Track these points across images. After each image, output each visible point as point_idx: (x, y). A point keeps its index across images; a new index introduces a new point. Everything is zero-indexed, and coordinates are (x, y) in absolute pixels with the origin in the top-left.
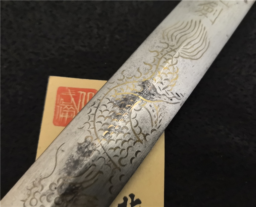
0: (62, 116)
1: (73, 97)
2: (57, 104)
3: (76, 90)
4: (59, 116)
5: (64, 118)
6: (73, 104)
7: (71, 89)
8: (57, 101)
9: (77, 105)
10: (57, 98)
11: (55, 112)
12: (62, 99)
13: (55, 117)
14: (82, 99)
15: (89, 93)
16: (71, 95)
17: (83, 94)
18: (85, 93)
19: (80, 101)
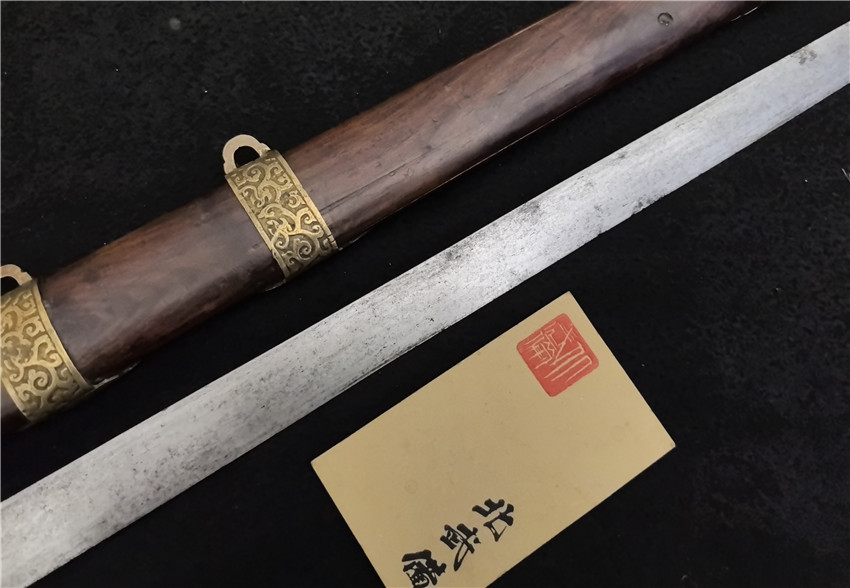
0: (534, 347)
1: (568, 341)
2: (542, 329)
3: (578, 338)
4: (531, 344)
5: (534, 352)
6: (558, 349)
7: (575, 330)
8: (547, 325)
9: (561, 355)
10: (550, 323)
11: (531, 337)
12: (553, 330)
13: (526, 340)
14: (572, 355)
15: (587, 357)
16: (567, 337)
17: (580, 350)
18: (583, 352)
19: (569, 354)
